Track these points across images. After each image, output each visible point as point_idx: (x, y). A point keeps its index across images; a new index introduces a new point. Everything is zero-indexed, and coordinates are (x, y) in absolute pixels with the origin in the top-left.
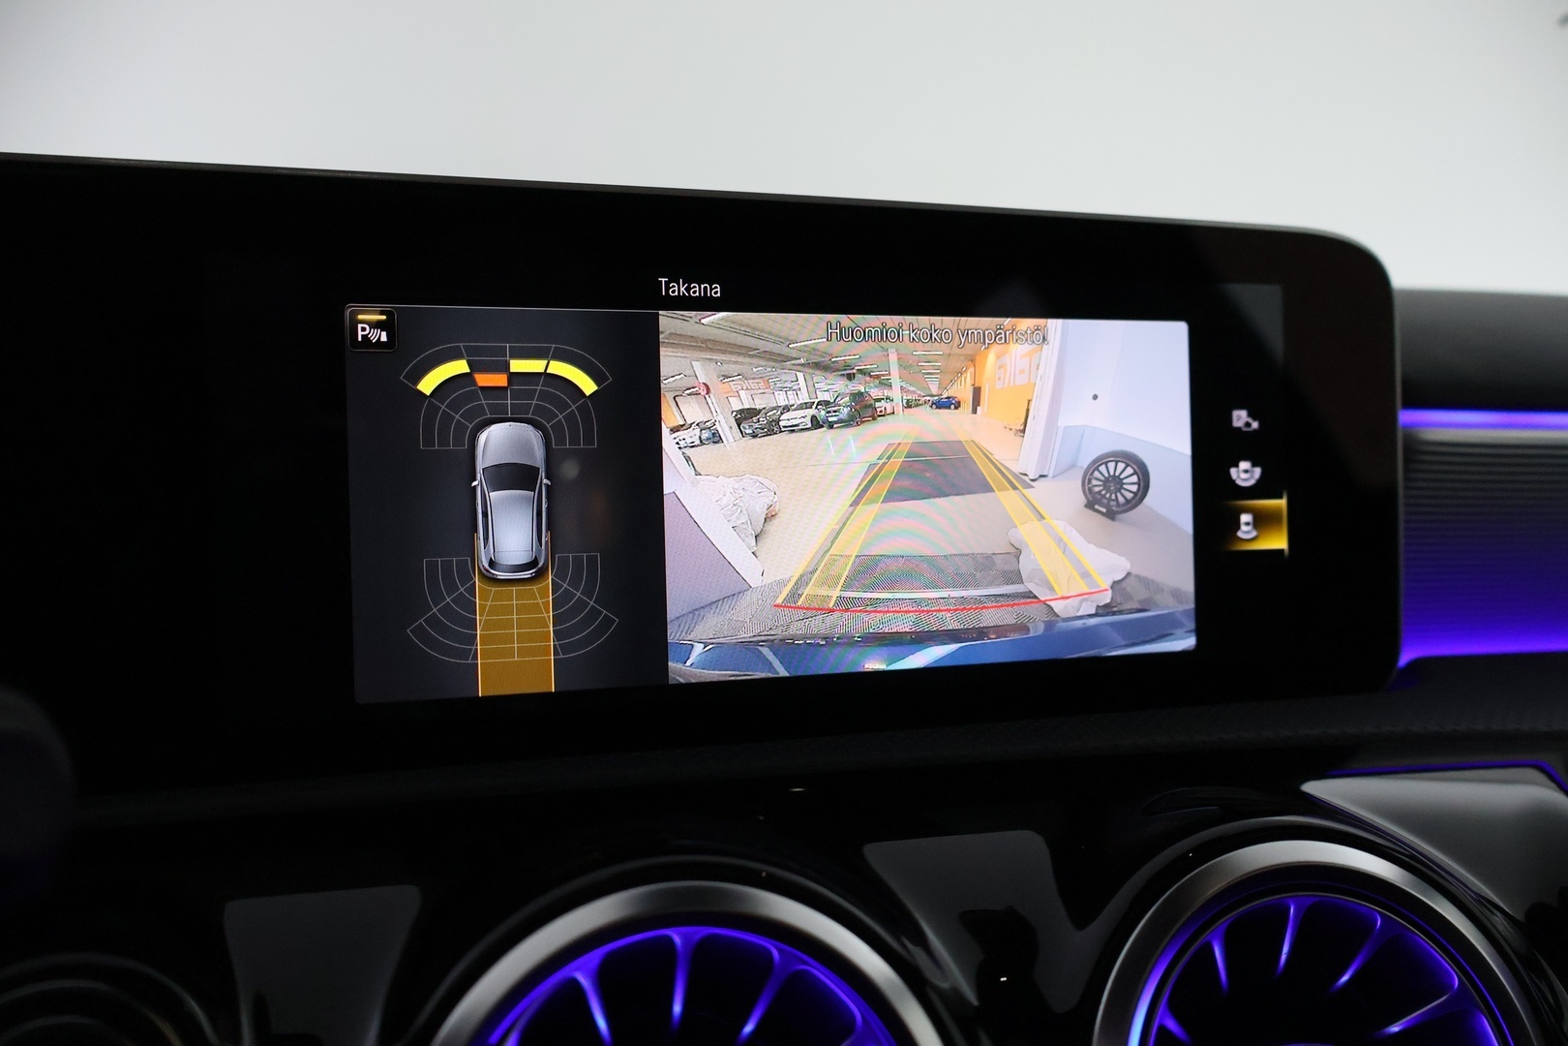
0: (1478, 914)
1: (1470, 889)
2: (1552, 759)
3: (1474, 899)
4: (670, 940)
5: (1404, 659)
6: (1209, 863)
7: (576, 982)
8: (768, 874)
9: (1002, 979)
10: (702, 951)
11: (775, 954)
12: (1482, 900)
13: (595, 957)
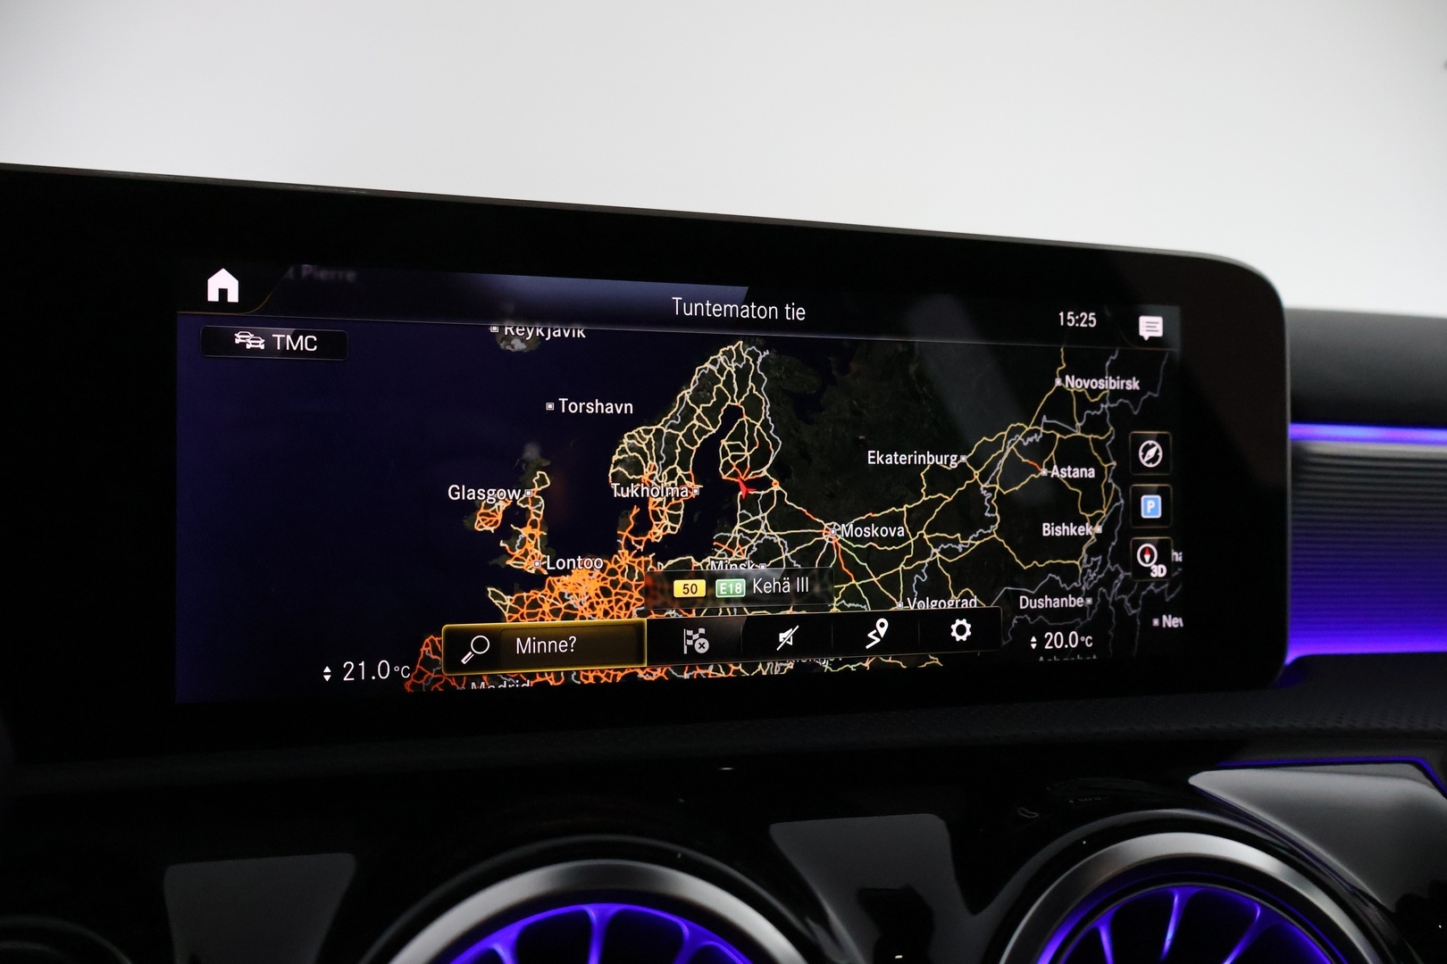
0: (1352, 906)
1: (1345, 881)
2: (1432, 757)
3: (1346, 889)
4: (585, 915)
5: (1290, 657)
6: (1102, 851)
7: (494, 954)
8: (684, 856)
9: (897, 957)
10: (615, 926)
11: (686, 930)
12: (1357, 892)
13: (513, 931)
